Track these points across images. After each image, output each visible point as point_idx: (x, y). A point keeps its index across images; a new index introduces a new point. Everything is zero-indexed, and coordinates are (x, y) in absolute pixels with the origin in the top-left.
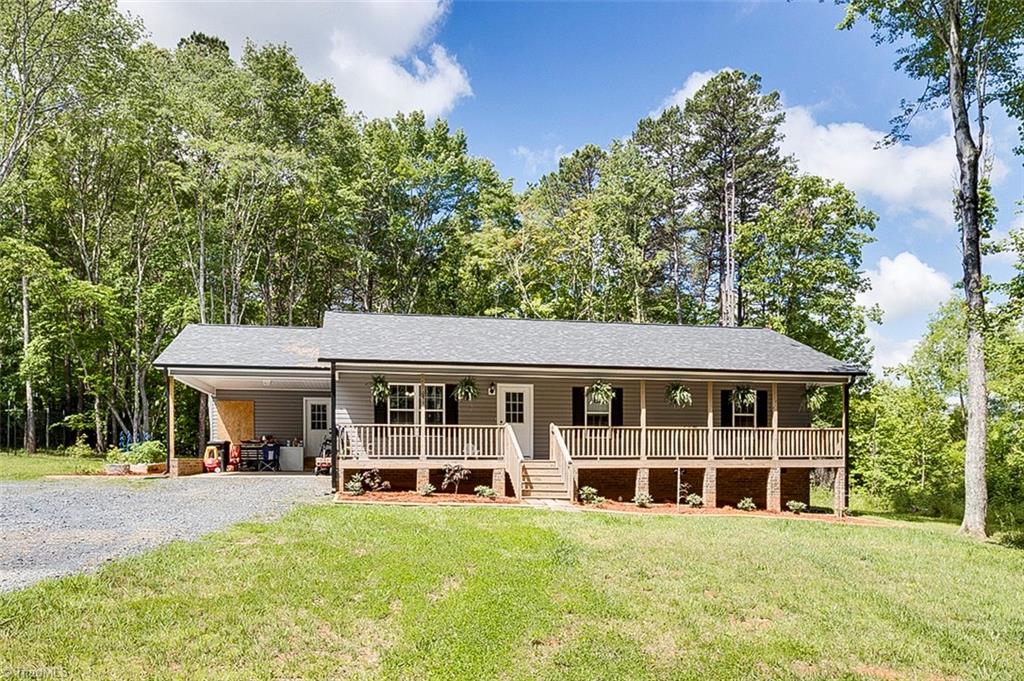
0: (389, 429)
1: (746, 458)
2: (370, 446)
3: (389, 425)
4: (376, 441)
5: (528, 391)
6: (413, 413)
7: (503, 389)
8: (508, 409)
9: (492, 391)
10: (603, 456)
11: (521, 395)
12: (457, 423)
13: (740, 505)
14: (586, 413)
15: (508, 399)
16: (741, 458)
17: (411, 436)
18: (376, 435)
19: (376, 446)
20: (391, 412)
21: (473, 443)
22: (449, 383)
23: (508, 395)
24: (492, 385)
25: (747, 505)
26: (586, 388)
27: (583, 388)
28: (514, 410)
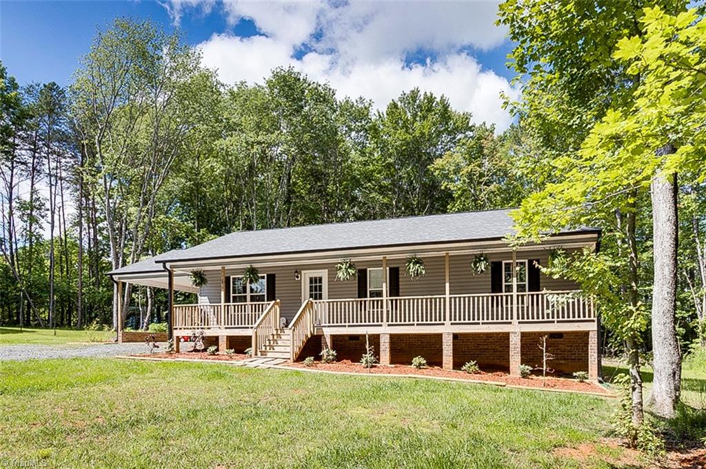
5: (324, 274)
6: (246, 297)
7: (307, 275)
8: (311, 290)
9: (298, 277)
10: (351, 324)
11: (320, 279)
14: (369, 289)
15: (311, 282)
22: (269, 273)
23: (311, 280)
24: (296, 272)
26: (368, 269)
27: (366, 270)
28: (316, 290)
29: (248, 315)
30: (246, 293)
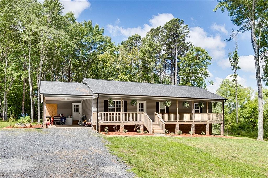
0: (108, 114)
1: (202, 121)
2: (103, 118)
3: (108, 112)
4: (105, 117)
5: (145, 103)
6: (115, 108)
7: (139, 102)
10: (168, 121)
11: (143, 104)
12: (127, 112)
13: (202, 134)
14: (160, 109)
16: (200, 121)
17: (114, 115)
18: (105, 115)
19: (105, 118)
20: (109, 108)
21: (131, 117)
22: (124, 100)
23: (140, 104)
25: (203, 134)
26: (160, 102)
27: (159, 102)
28: (141, 108)
29: (115, 116)
30: (115, 107)
